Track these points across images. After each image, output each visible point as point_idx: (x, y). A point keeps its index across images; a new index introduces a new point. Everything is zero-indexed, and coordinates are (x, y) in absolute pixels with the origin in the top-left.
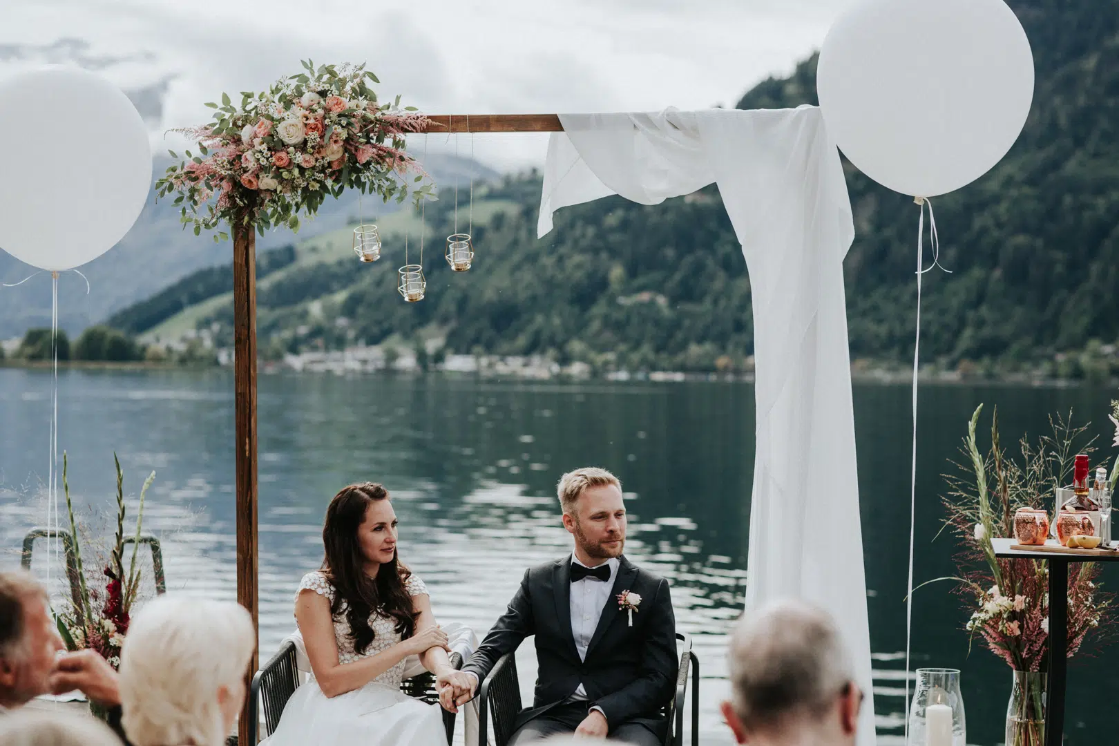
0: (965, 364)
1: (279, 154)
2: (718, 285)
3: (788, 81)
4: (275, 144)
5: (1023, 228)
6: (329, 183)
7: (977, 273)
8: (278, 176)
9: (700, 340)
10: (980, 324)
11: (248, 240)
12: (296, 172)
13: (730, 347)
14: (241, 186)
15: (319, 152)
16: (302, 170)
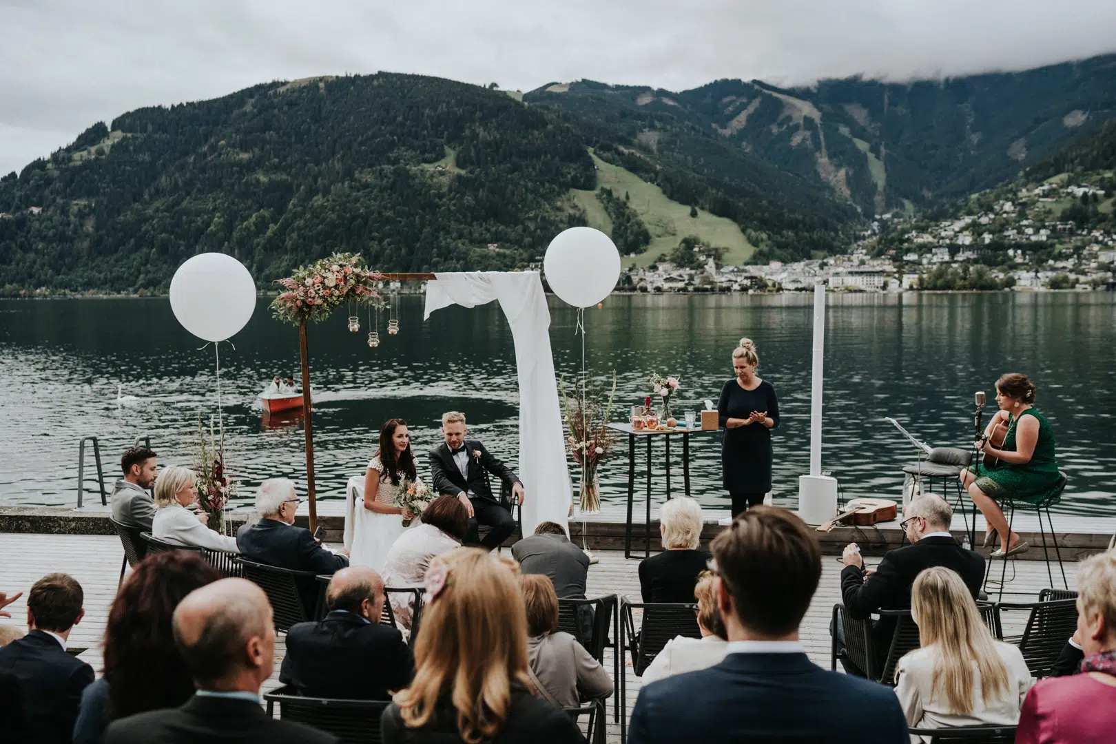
0: (141, 290)
2: (18, 256)
3: (48, 161)
5: (165, 231)
7: (145, 250)
9: (11, 283)
10: (148, 272)
13: (27, 286)
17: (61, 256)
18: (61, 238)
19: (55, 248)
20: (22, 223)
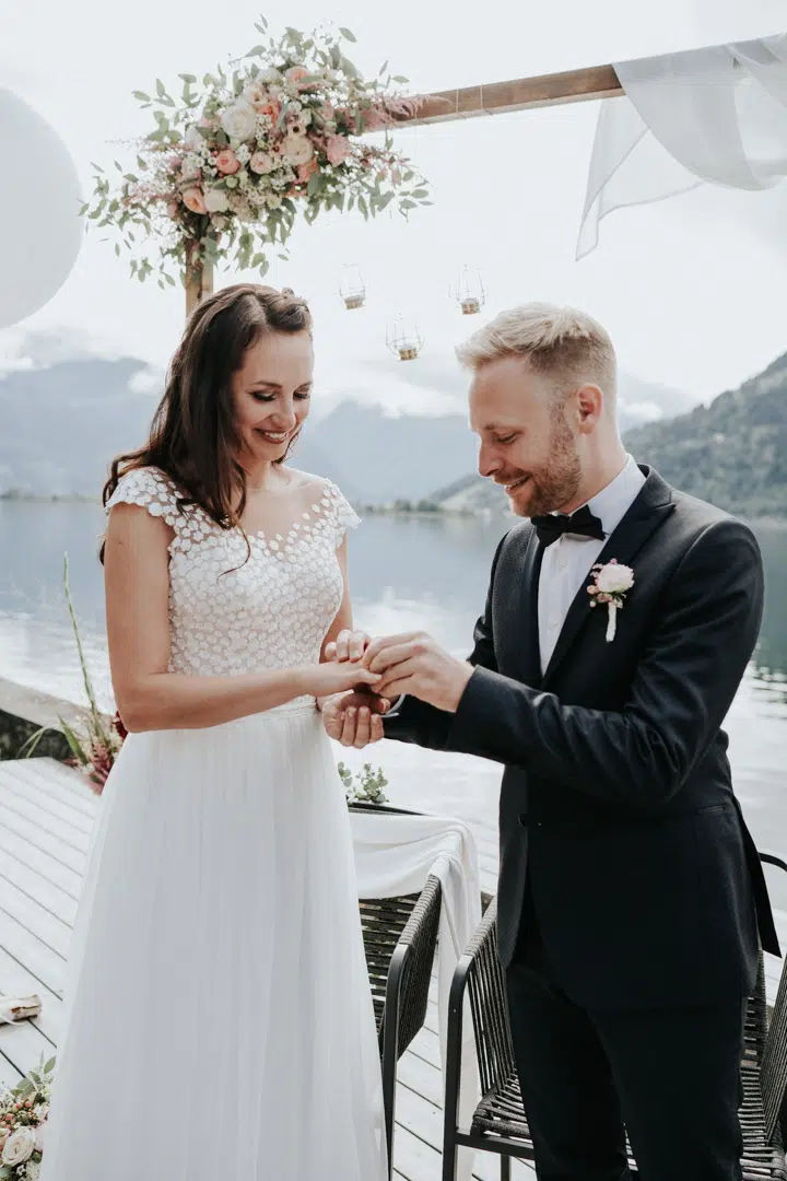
1: (223, 154)
4: (219, 141)
6: (301, 204)
8: (224, 187)
11: (201, 285)
12: (243, 175)
14: (186, 210)
15: (276, 150)
16: (254, 177)
17: (740, 483)
18: (741, 466)
19: (734, 476)
20: (705, 452)
